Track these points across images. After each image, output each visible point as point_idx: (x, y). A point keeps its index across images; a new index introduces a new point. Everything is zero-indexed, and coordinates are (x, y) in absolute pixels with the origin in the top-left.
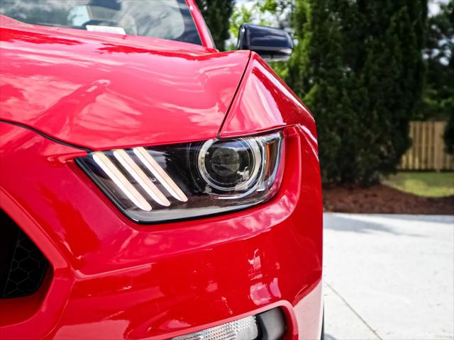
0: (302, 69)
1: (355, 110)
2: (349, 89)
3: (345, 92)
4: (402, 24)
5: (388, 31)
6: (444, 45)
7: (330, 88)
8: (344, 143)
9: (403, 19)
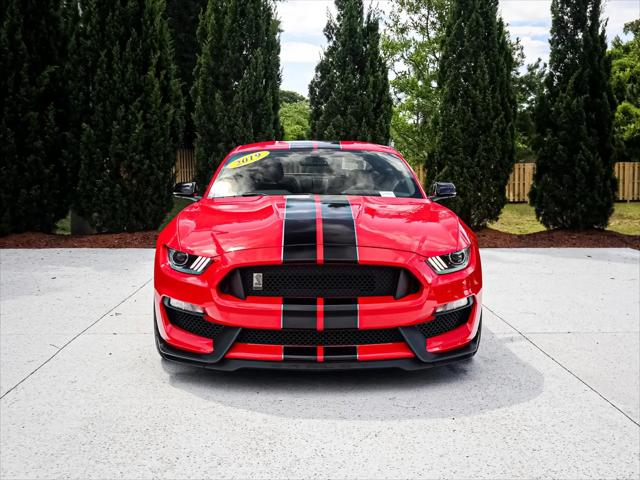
0: (436, 156)
1: (472, 182)
2: (468, 168)
3: (465, 171)
4: (501, 126)
5: (492, 131)
6: (532, 100)
7: (456, 168)
8: (465, 203)
9: (501, 122)
